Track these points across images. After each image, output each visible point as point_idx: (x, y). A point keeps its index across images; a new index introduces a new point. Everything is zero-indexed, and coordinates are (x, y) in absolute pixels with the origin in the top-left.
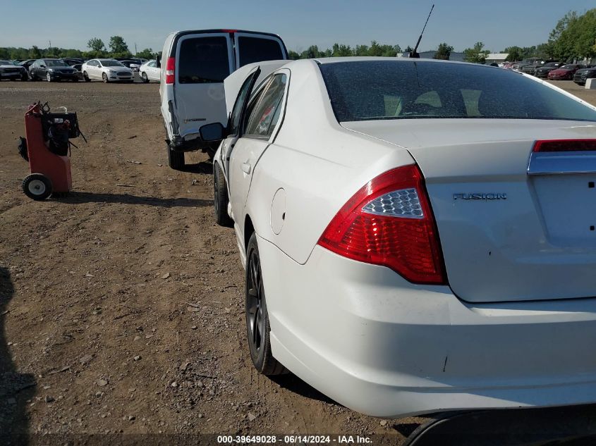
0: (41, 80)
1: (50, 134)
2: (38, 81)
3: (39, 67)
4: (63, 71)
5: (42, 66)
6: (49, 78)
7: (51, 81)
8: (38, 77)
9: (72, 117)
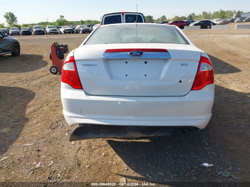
0: (79, 33)
1: (58, 52)
2: (78, 33)
3: (78, 28)
4: (86, 29)
5: (79, 28)
6: (81, 32)
7: (82, 33)
8: (77, 32)
9: (66, 46)
